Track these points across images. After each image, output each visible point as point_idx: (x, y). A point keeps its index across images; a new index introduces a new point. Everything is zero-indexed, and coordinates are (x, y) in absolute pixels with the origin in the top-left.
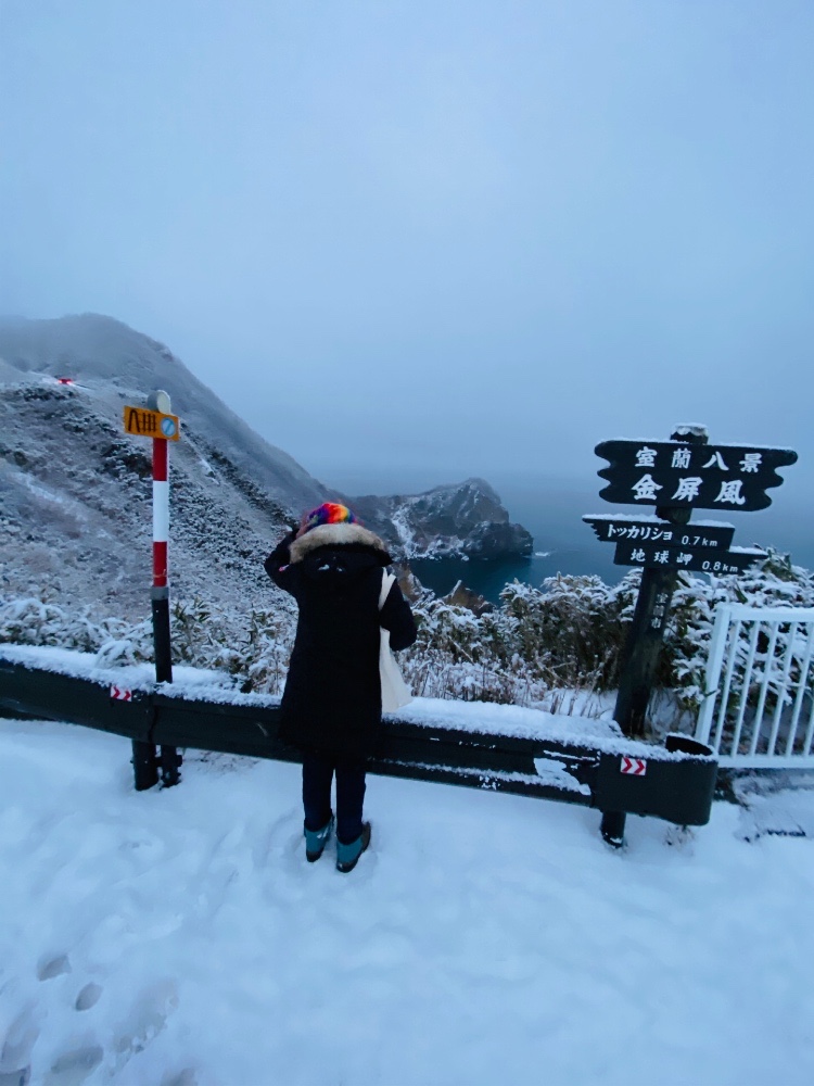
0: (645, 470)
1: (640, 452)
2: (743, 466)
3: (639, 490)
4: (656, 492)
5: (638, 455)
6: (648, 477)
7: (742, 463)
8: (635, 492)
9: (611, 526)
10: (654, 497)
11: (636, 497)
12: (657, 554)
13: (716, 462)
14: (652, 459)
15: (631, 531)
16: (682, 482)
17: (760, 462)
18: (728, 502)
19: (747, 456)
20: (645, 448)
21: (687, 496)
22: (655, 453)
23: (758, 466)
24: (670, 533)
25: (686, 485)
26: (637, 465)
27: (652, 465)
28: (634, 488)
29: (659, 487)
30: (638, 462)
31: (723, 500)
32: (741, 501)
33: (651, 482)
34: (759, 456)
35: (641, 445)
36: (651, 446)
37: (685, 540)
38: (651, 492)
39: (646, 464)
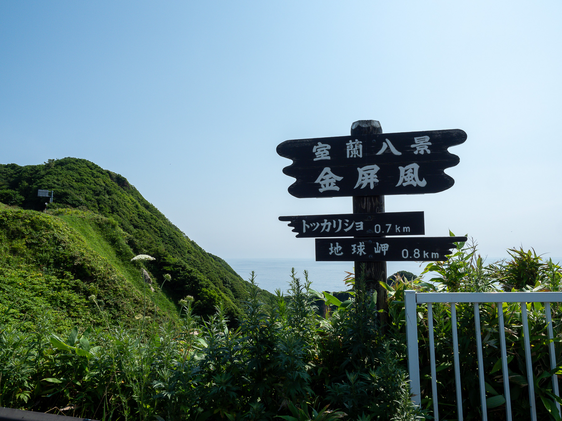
0: (323, 164)
1: (315, 147)
2: (415, 149)
3: (322, 183)
4: (337, 183)
5: (314, 150)
6: (327, 169)
7: (412, 146)
8: (319, 186)
9: (304, 222)
10: (337, 189)
11: (321, 190)
12: (354, 246)
13: (388, 148)
14: (328, 153)
15: (324, 225)
16: (361, 171)
17: (430, 144)
18: (411, 186)
19: (416, 139)
20: (319, 143)
21: (369, 184)
22: (329, 147)
23: (429, 147)
24: (362, 223)
25: (365, 173)
26: (315, 160)
27: (329, 158)
28: (317, 182)
29: (340, 179)
30: (315, 157)
31: (405, 184)
32: (423, 183)
33: (331, 174)
34: (427, 138)
35: (315, 141)
36: (325, 141)
37: (377, 229)
38: (333, 184)
39: (323, 158)
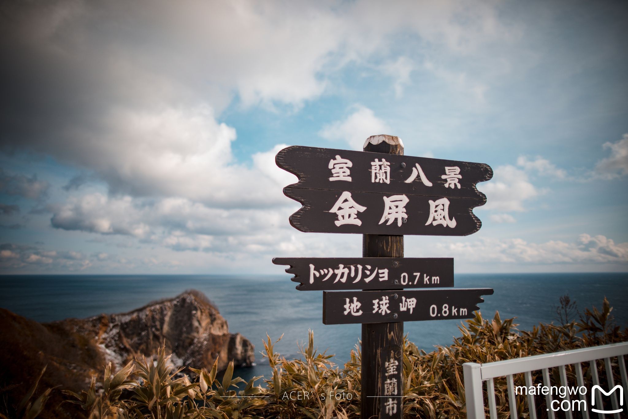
0: (342, 186)
1: (332, 162)
2: (446, 181)
3: (340, 213)
4: (359, 215)
5: (331, 166)
6: (347, 195)
7: (443, 177)
8: (335, 217)
9: (312, 267)
10: (359, 223)
11: (338, 223)
12: (376, 302)
13: (418, 176)
14: (348, 172)
15: (339, 272)
16: (387, 200)
17: (460, 177)
18: (440, 226)
20: (338, 157)
22: (350, 164)
23: (460, 181)
24: (386, 271)
25: (393, 205)
26: (331, 179)
27: (349, 179)
29: (362, 209)
30: (331, 175)
31: (435, 223)
32: (453, 224)
33: (352, 202)
34: (458, 170)
35: (332, 153)
36: (345, 154)
37: (404, 278)
38: (353, 216)
39: (342, 178)
